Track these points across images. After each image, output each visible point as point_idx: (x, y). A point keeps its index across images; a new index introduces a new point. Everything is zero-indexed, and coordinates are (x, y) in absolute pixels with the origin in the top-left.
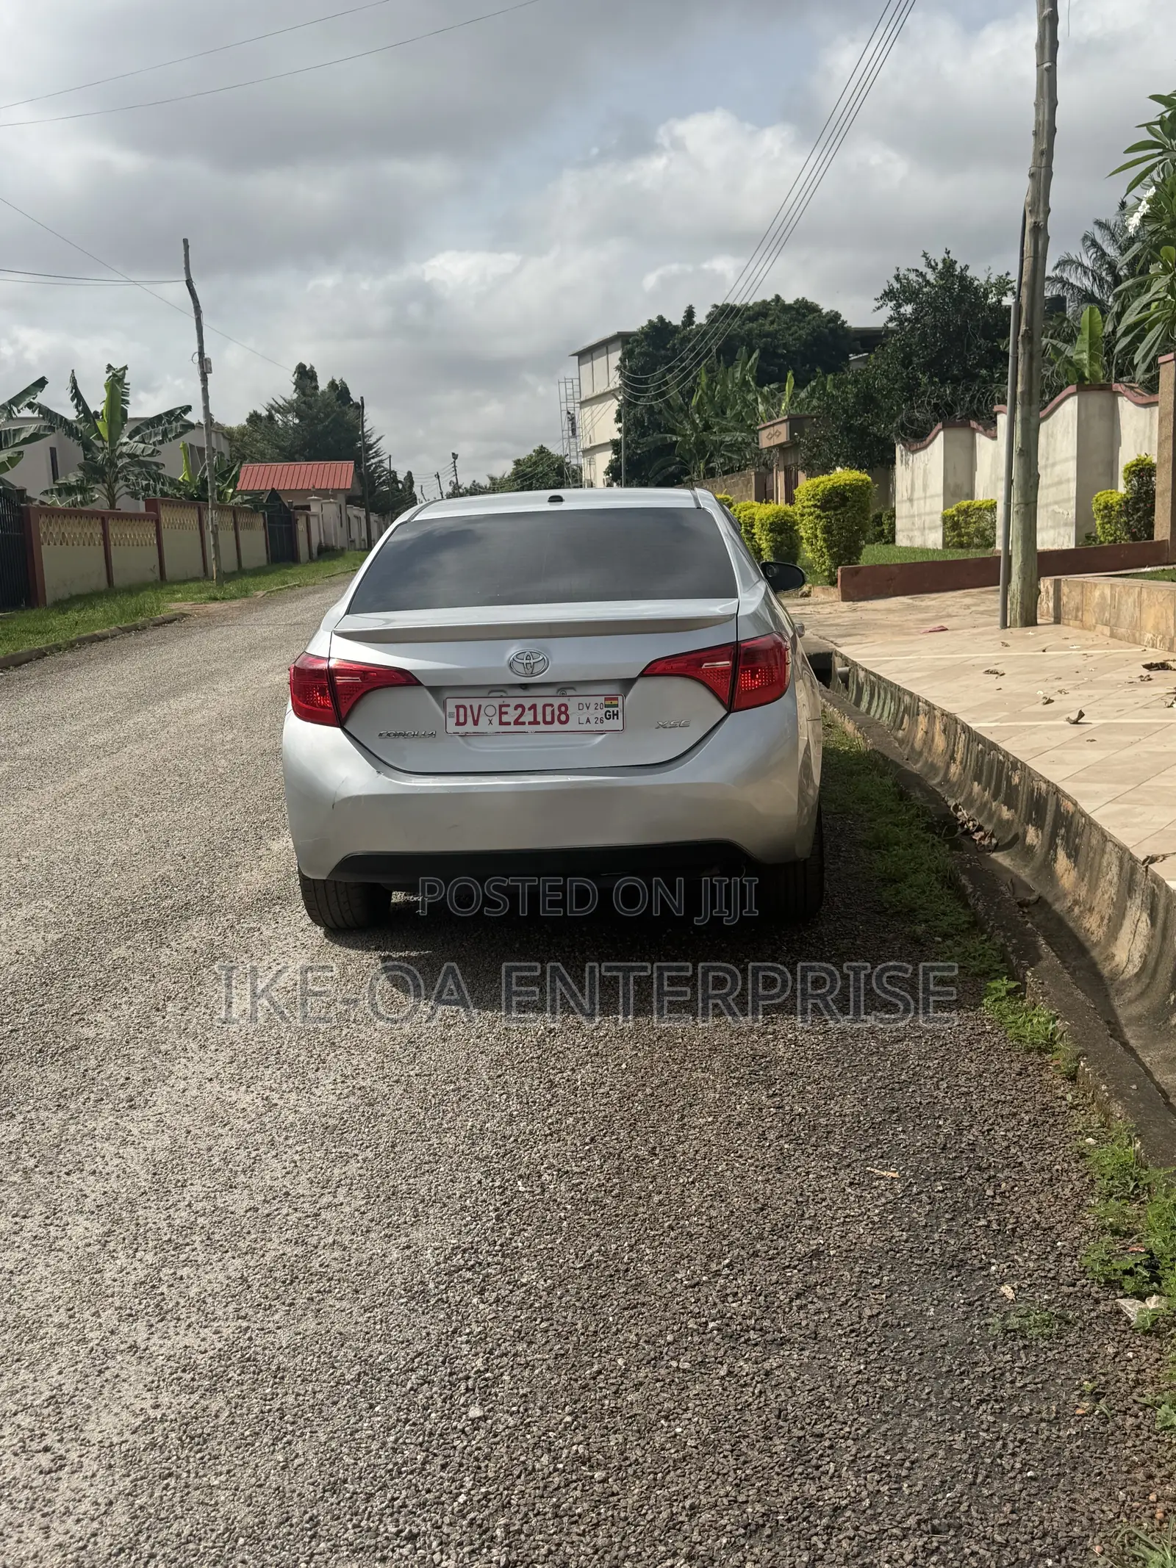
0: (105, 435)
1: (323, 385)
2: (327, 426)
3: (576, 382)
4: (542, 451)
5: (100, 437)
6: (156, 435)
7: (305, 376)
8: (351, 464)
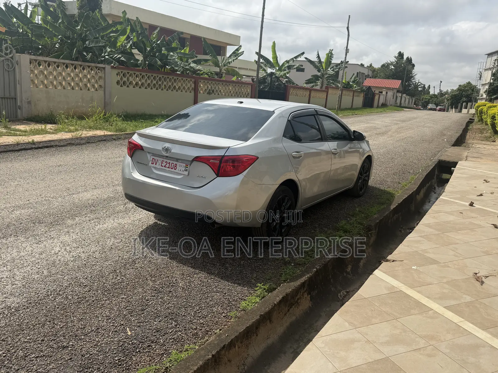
0: (324, 68)
1: (405, 57)
2: (401, 70)
3: (485, 63)
4: (469, 83)
5: (323, 68)
6: (337, 69)
7: (401, 55)
8: (400, 81)
